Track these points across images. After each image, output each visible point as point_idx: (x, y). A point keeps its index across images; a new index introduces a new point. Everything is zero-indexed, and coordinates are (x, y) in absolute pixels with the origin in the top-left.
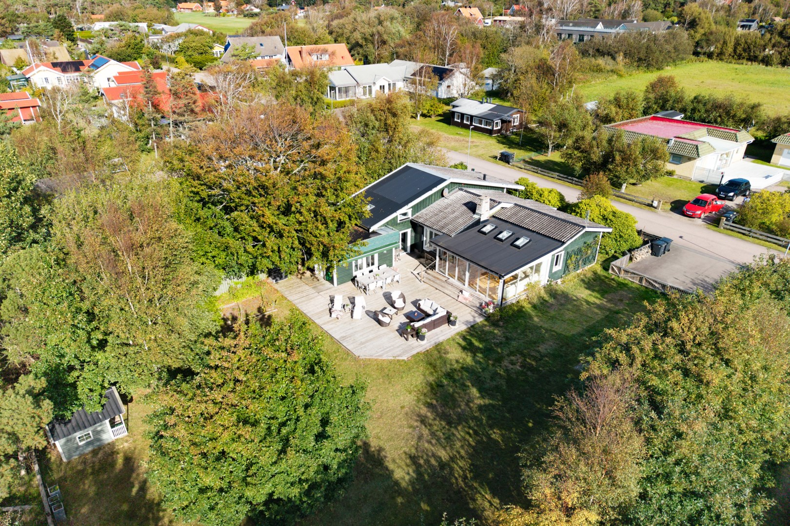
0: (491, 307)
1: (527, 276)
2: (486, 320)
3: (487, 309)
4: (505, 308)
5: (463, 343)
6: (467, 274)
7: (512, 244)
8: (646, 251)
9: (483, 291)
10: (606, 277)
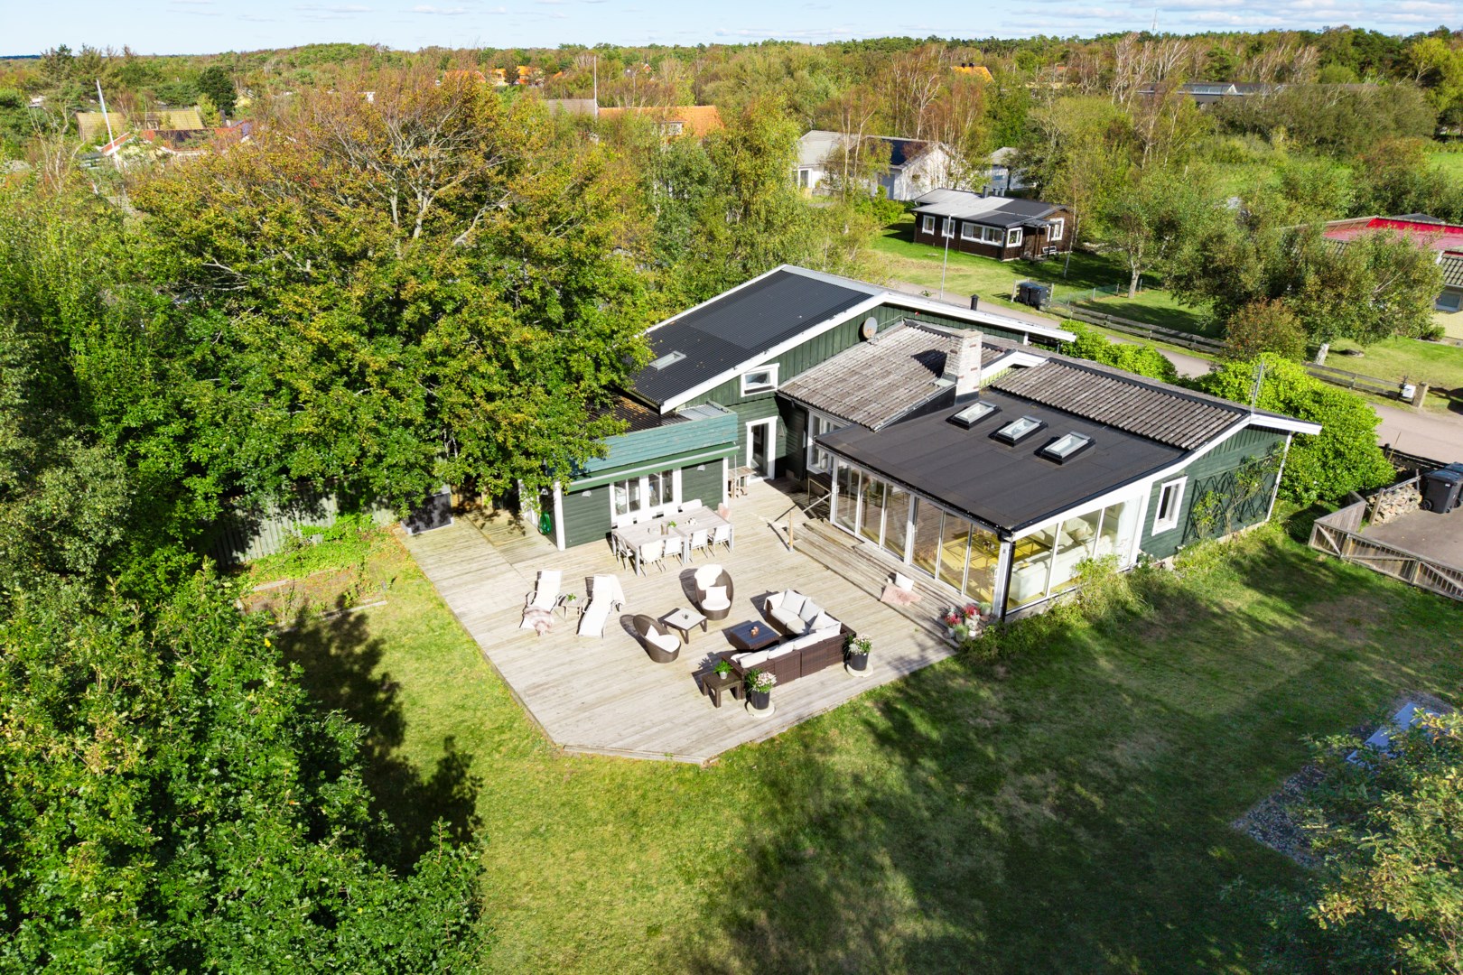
0: (973, 621)
1: (1077, 542)
2: (957, 658)
3: (960, 626)
4: (1013, 626)
5: (882, 723)
6: (911, 529)
7: (1041, 453)
8: (1407, 496)
9: (951, 576)
10: (1304, 560)
